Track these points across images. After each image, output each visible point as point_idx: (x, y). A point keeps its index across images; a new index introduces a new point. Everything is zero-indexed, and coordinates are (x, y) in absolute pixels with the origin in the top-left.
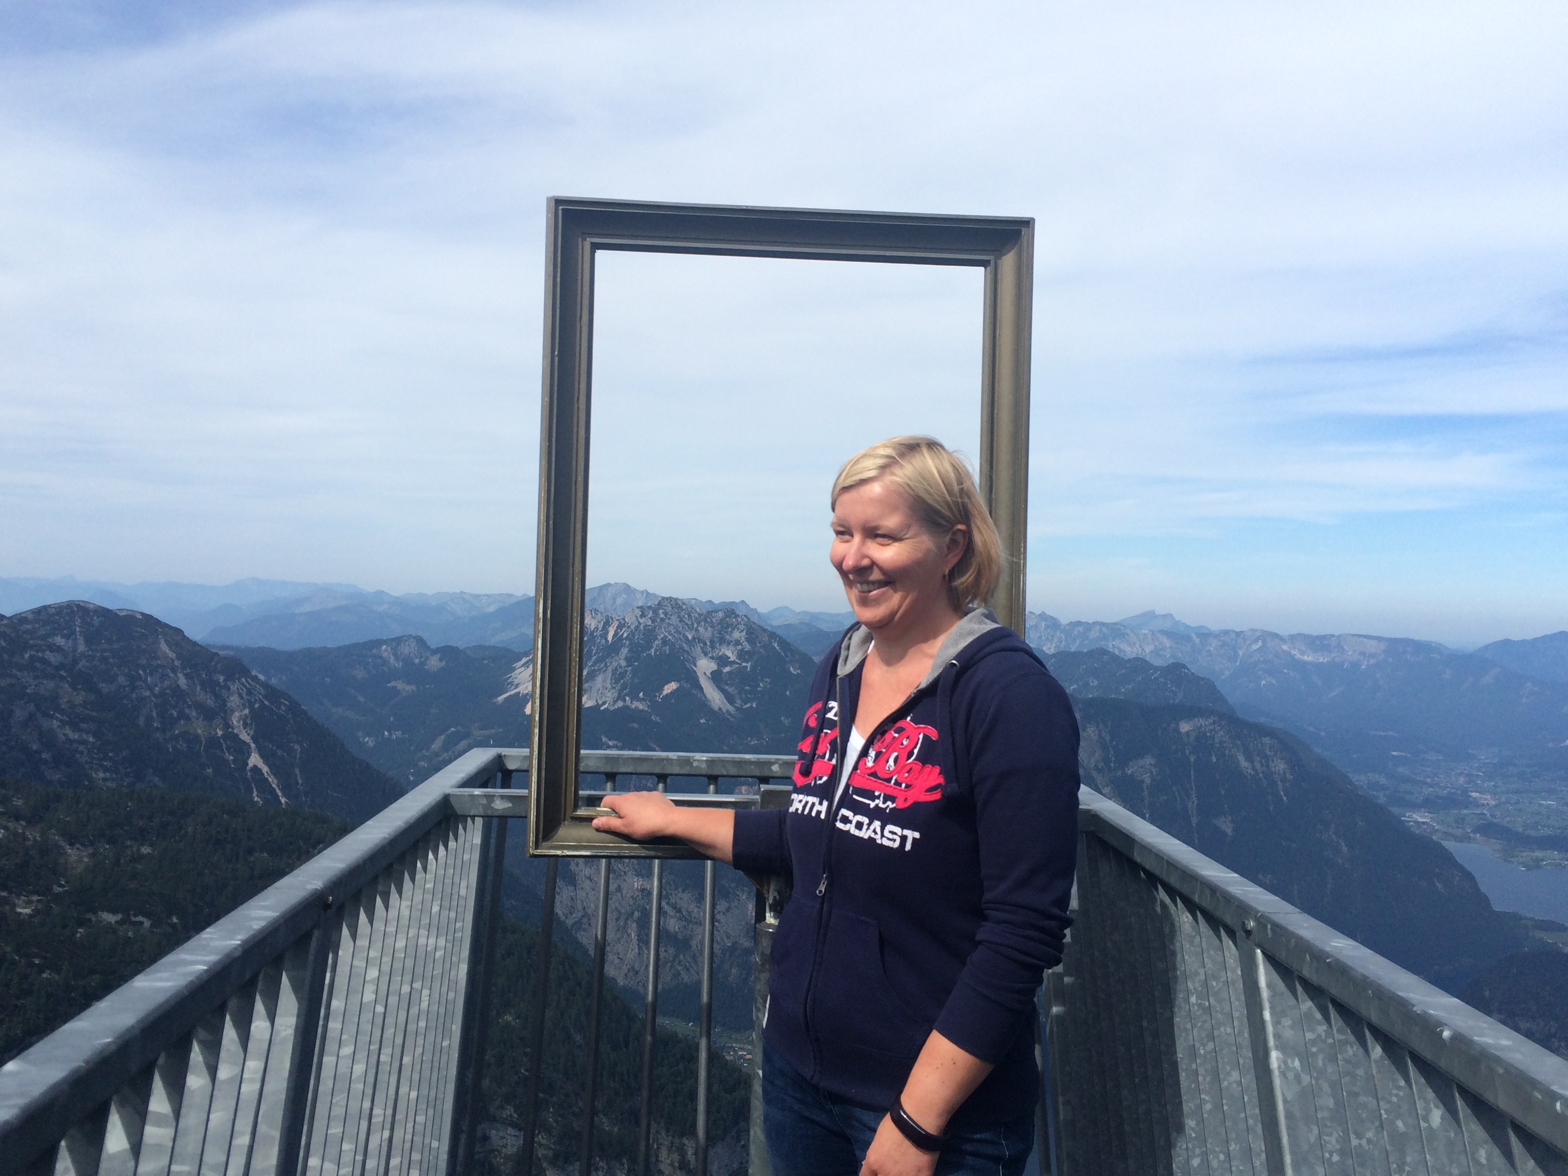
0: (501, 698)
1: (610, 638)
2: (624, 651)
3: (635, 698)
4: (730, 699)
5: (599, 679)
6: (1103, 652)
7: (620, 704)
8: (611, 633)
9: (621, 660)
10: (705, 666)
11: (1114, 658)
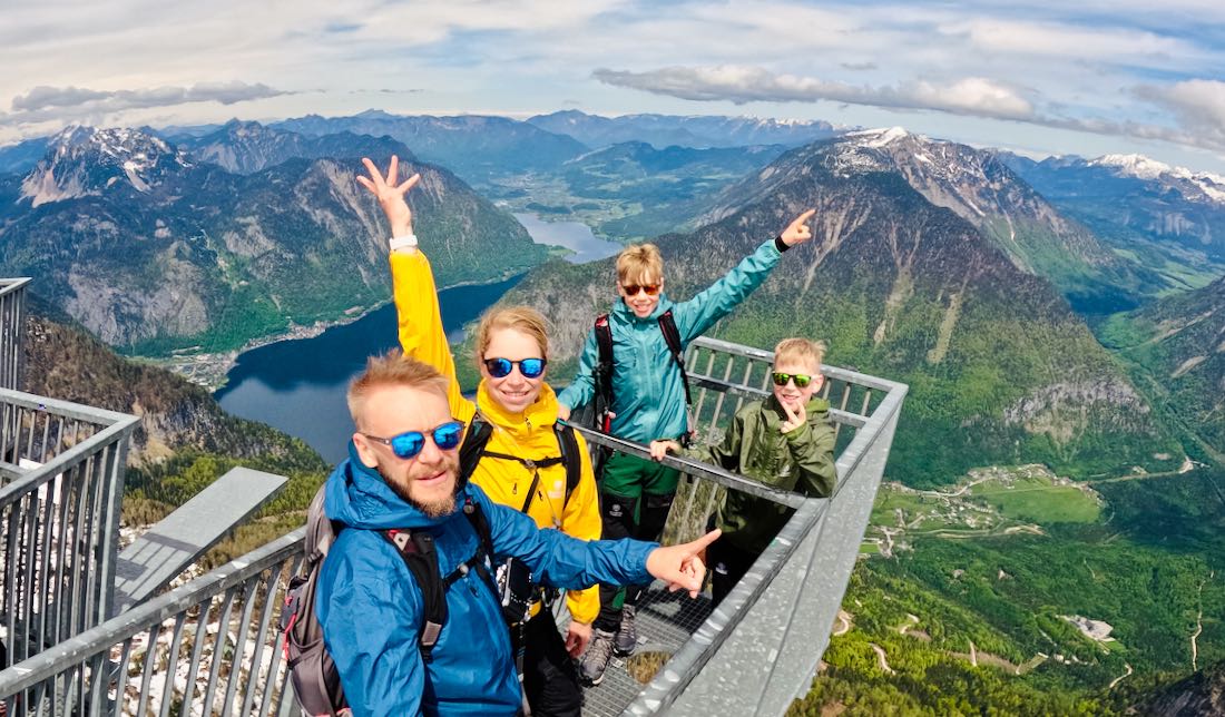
0: (18, 202)
1: (74, 158)
2: (83, 163)
3: (93, 189)
4: (146, 182)
5: (71, 182)
6: (348, 132)
7: (85, 194)
8: (74, 154)
9: (82, 169)
10: (130, 166)
11: (354, 135)
